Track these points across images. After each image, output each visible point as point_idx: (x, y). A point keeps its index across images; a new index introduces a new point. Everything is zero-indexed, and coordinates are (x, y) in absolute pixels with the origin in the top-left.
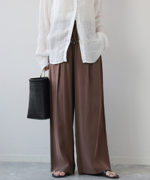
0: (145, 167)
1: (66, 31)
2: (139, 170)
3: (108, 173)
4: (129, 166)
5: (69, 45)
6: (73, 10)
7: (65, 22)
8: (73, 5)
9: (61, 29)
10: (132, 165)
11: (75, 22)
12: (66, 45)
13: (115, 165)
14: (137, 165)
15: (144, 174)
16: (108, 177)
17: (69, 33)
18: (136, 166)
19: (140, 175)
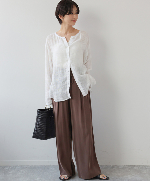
0: (134, 168)
1: (65, 77)
2: (129, 171)
3: (101, 177)
4: (122, 167)
5: (69, 87)
6: (67, 61)
7: (63, 70)
9: (61, 76)
10: (124, 166)
11: (70, 69)
12: (68, 87)
13: (112, 166)
14: (128, 166)
15: (133, 176)
16: (101, 179)
17: (67, 78)
18: (127, 167)
19: (130, 177)
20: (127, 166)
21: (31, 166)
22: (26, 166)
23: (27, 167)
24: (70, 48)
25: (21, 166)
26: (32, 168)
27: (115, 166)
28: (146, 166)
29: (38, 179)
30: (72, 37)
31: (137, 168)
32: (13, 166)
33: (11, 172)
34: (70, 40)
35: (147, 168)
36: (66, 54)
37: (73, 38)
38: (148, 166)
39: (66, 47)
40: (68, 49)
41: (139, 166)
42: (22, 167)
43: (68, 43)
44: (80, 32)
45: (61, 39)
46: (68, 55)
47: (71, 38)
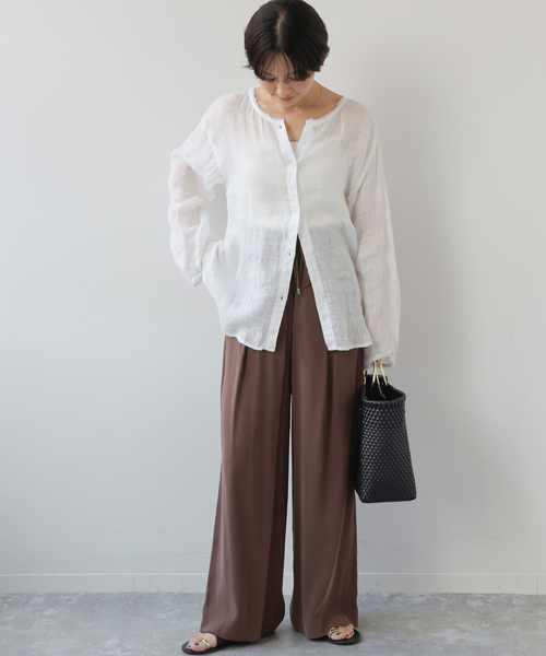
0: (468, 602)
2: (451, 613)
4: (424, 599)
8: (289, 200)
10: (432, 595)
12: (275, 308)
13: (385, 595)
14: (446, 595)
15: (464, 631)
18: (443, 599)
19: (451, 636)
20: (441, 595)
21: (87, 595)
22: (68, 594)
23: (69, 600)
24: (299, 167)
25: (50, 595)
26: (91, 604)
27: (400, 595)
28: (510, 598)
29: (110, 643)
30: (310, 123)
31: (479, 603)
32: (20, 595)
33: (11, 618)
34: (302, 135)
35: (514, 602)
36: (286, 190)
37: (315, 128)
38: (518, 597)
39: (286, 163)
40: (292, 170)
41: (485, 598)
42: (53, 599)
43: (294, 149)
44: (340, 106)
45: (269, 124)
46: (293, 192)
47: (305, 129)
